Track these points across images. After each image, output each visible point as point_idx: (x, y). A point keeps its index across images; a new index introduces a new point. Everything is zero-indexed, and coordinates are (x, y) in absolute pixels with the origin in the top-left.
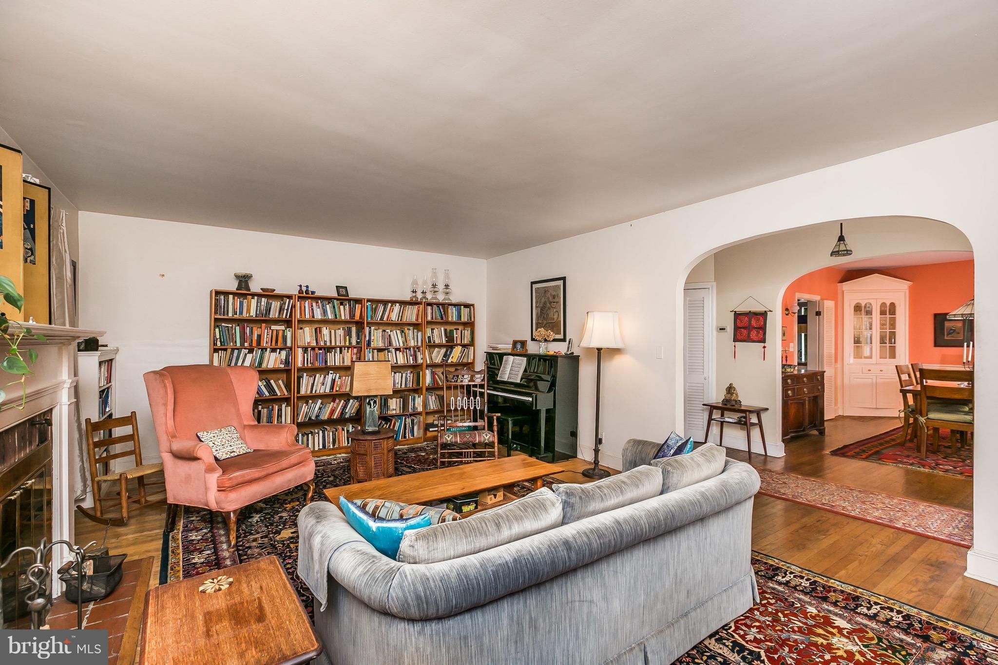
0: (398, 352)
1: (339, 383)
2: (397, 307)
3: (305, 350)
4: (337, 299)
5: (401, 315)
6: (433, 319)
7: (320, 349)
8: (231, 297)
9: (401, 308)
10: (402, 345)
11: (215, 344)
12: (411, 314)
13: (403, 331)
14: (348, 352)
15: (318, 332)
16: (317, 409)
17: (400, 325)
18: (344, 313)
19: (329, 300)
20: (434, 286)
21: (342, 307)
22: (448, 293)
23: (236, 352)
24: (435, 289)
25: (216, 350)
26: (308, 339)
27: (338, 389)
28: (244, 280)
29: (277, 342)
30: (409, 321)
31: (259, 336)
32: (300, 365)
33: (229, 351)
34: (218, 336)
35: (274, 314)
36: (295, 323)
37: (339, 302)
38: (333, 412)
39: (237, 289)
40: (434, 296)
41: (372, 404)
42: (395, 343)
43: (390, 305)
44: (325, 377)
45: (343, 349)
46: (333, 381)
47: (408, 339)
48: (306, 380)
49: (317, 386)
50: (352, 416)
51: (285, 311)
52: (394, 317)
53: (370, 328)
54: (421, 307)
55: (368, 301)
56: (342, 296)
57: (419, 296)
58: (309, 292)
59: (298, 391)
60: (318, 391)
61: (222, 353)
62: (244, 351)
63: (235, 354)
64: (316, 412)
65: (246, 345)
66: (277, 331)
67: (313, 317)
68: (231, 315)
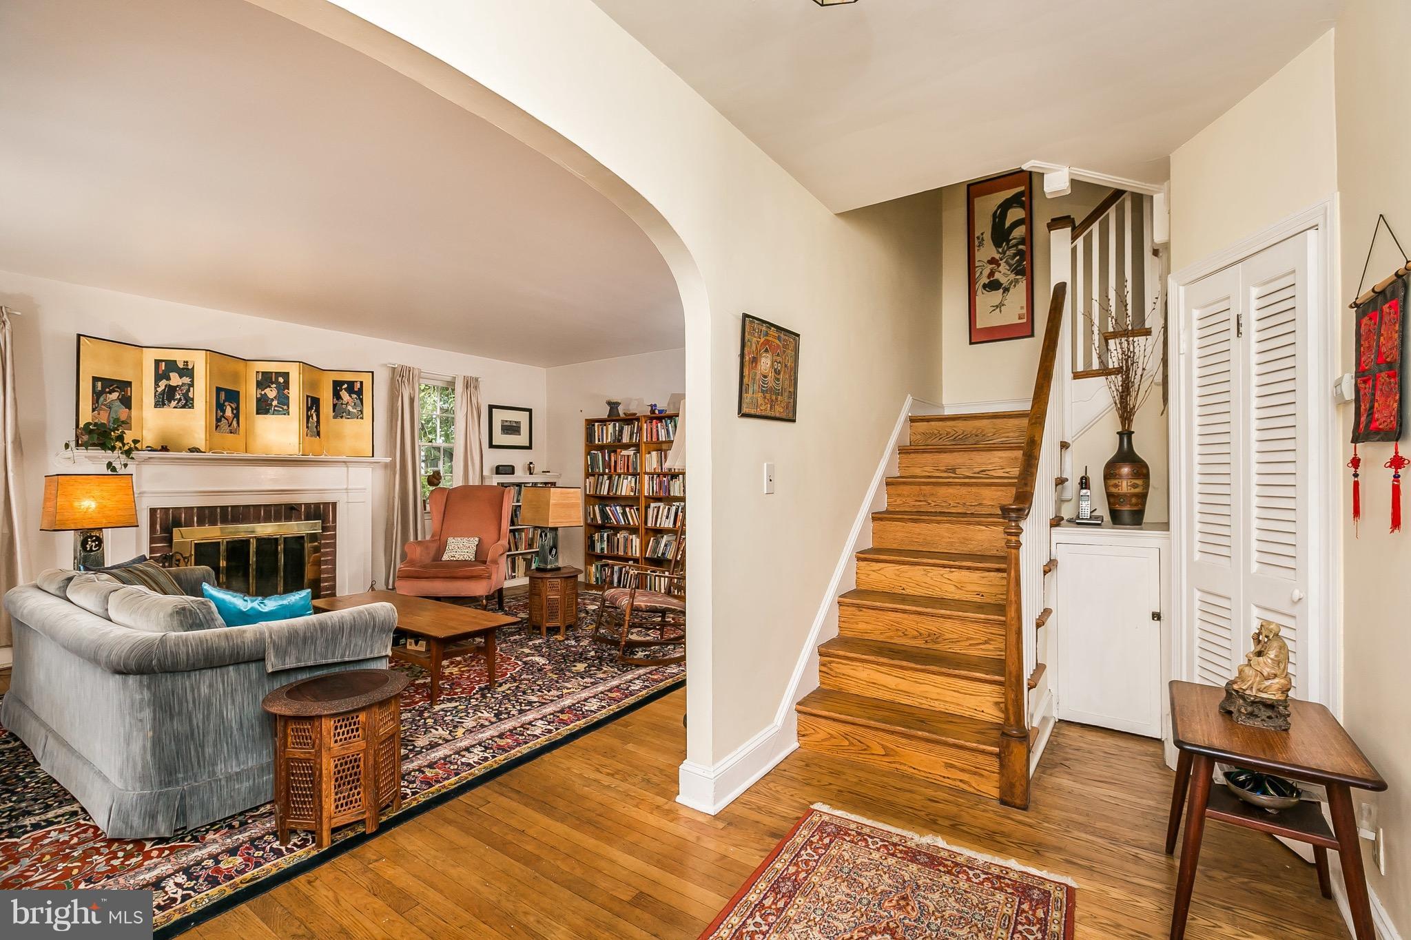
1: (680, 518)
3: (651, 476)
7: (664, 475)
11: (587, 470)
15: (664, 456)
16: (663, 545)
19: (671, 417)
23: (600, 477)
25: (588, 476)
26: (654, 465)
27: (679, 525)
28: (613, 406)
29: (628, 467)
31: (615, 462)
32: (646, 494)
33: (597, 476)
34: (589, 464)
35: (625, 439)
36: (643, 447)
39: (608, 416)
41: (543, 537)
44: (668, 509)
46: (675, 514)
48: (652, 511)
49: (661, 518)
51: (635, 434)
58: (657, 412)
59: (646, 523)
60: (662, 526)
61: (592, 479)
62: (606, 477)
63: (600, 481)
64: (662, 549)
65: (607, 471)
66: (628, 456)
67: (658, 439)
68: (597, 442)
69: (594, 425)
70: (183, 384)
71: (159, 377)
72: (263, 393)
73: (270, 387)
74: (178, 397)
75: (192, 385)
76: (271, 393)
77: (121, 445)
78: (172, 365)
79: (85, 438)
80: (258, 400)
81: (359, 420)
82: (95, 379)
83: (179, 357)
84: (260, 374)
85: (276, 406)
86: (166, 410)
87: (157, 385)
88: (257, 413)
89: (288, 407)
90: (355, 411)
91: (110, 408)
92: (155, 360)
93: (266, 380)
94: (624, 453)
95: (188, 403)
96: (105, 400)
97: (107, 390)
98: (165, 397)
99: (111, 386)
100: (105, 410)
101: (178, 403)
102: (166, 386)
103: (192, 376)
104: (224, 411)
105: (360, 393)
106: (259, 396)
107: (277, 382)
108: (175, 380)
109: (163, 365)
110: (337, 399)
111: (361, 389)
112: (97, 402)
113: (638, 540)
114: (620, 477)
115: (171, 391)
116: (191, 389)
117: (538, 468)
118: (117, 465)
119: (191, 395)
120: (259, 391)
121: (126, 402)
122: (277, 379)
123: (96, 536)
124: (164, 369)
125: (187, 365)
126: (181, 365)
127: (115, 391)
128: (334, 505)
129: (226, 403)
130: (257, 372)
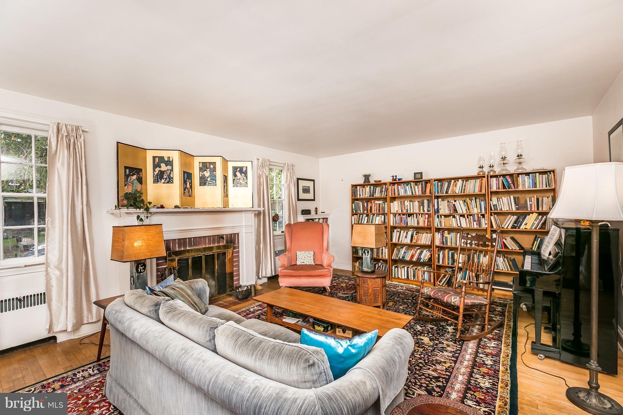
0: (461, 218)
1: (416, 238)
2: (460, 182)
3: (395, 215)
4: (413, 182)
5: (463, 188)
6: (499, 188)
7: (404, 214)
8: (358, 187)
9: (463, 183)
10: (465, 212)
11: (353, 212)
12: (473, 187)
13: (465, 201)
14: (422, 217)
15: (403, 204)
16: (403, 252)
17: (464, 196)
18: (418, 190)
19: (408, 183)
20: (504, 158)
21: (416, 187)
22: (521, 163)
23: (361, 216)
24: (505, 162)
25: (353, 215)
26: (396, 209)
27: (415, 242)
28: (367, 177)
29: (379, 210)
30: (471, 192)
31: (371, 207)
32: (392, 224)
33: (359, 215)
34: (354, 208)
35: (377, 195)
36: (388, 199)
37: (414, 183)
38: (412, 256)
39: (364, 183)
40: (504, 168)
41: (366, 253)
42: (460, 211)
43: (453, 181)
44: (407, 233)
45: (418, 215)
46: (412, 236)
47: (470, 207)
48: (395, 234)
49: (402, 238)
50: (426, 262)
51: (383, 192)
52: (458, 190)
53: (438, 200)
54: (485, 180)
55: (435, 180)
56: (418, 179)
57: (486, 170)
58: (397, 180)
59: (392, 240)
60: (403, 242)
61: (356, 216)
62: (365, 215)
63: (361, 217)
64: (402, 254)
65: (365, 212)
66: (379, 204)
67: (399, 194)
68: (358, 196)
69: (357, 188)
70: (168, 170)
71: (155, 166)
72: (203, 174)
73: (206, 171)
74: (165, 177)
75: (172, 170)
76: (207, 174)
77: (143, 205)
78: (161, 159)
79: (125, 202)
80: (201, 178)
81: (246, 188)
82: (126, 168)
83: (165, 155)
84: (201, 163)
85: (209, 181)
86: (159, 184)
87: (154, 171)
88: (200, 185)
89: (216, 181)
90: (243, 183)
91: (133, 184)
92: (153, 156)
93: (204, 166)
94: (377, 202)
95: (170, 180)
96: (131, 179)
97: (131, 174)
98: (159, 177)
99: (133, 171)
100: (131, 185)
101: (165, 181)
102: (159, 171)
103: (172, 166)
104: (186, 185)
105: (246, 173)
106: (201, 176)
107: (210, 168)
108: (164, 167)
109: (157, 159)
110: (235, 177)
111: (246, 171)
112: (127, 181)
113: (387, 250)
114: (374, 215)
115: (162, 173)
116: (172, 172)
117: (320, 211)
118: (142, 216)
119: (171, 176)
120: (201, 173)
121: (140, 180)
122: (210, 166)
123: (143, 263)
124: (158, 161)
125: (169, 159)
126: (166, 159)
127: (135, 175)
128: (238, 234)
129: (187, 180)
130: (200, 163)
